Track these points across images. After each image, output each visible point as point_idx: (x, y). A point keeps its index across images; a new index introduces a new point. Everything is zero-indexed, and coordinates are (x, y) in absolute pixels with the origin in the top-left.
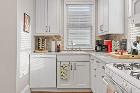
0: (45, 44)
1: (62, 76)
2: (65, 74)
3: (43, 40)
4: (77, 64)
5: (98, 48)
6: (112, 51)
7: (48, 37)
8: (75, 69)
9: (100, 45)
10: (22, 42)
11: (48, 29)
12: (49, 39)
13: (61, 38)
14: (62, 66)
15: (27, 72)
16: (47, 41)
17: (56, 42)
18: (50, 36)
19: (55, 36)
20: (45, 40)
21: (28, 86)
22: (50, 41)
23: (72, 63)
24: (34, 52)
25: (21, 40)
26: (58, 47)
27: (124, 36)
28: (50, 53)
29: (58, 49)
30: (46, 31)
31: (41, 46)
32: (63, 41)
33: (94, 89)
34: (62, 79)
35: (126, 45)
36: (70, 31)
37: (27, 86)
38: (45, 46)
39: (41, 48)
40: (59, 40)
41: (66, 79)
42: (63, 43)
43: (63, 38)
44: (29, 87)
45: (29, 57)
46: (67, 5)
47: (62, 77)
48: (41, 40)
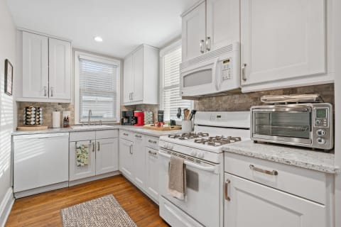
0: (41, 116)
1: (79, 161)
2: (84, 158)
3: (37, 110)
4: (101, 142)
5: (125, 121)
6: (145, 123)
7: (45, 105)
8: (99, 150)
9: (126, 117)
10: (3, 116)
11: (49, 92)
12: (47, 108)
13: (70, 107)
14: (80, 148)
15: (8, 167)
16: (45, 111)
17: (62, 113)
18: (50, 103)
19: (59, 104)
20: (41, 109)
21: (10, 191)
22: (49, 111)
23: (94, 141)
24: (17, 129)
25: (2, 112)
26: (66, 120)
27: (158, 108)
28: (51, 130)
29: (66, 123)
30: (45, 95)
31: (33, 119)
32: (74, 112)
33: (127, 169)
34: (80, 165)
35: (162, 117)
36: (84, 98)
37: (8, 192)
38: (41, 119)
39: (33, 123)
40: (66, 110)
41: (86, 165)
42: (73, 115)
43: (74, 107)
44: (12, 192)
45: (10, 140)
46: (80, 59)
47: (78, 164)
48: (33, 109)
